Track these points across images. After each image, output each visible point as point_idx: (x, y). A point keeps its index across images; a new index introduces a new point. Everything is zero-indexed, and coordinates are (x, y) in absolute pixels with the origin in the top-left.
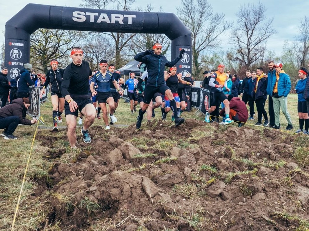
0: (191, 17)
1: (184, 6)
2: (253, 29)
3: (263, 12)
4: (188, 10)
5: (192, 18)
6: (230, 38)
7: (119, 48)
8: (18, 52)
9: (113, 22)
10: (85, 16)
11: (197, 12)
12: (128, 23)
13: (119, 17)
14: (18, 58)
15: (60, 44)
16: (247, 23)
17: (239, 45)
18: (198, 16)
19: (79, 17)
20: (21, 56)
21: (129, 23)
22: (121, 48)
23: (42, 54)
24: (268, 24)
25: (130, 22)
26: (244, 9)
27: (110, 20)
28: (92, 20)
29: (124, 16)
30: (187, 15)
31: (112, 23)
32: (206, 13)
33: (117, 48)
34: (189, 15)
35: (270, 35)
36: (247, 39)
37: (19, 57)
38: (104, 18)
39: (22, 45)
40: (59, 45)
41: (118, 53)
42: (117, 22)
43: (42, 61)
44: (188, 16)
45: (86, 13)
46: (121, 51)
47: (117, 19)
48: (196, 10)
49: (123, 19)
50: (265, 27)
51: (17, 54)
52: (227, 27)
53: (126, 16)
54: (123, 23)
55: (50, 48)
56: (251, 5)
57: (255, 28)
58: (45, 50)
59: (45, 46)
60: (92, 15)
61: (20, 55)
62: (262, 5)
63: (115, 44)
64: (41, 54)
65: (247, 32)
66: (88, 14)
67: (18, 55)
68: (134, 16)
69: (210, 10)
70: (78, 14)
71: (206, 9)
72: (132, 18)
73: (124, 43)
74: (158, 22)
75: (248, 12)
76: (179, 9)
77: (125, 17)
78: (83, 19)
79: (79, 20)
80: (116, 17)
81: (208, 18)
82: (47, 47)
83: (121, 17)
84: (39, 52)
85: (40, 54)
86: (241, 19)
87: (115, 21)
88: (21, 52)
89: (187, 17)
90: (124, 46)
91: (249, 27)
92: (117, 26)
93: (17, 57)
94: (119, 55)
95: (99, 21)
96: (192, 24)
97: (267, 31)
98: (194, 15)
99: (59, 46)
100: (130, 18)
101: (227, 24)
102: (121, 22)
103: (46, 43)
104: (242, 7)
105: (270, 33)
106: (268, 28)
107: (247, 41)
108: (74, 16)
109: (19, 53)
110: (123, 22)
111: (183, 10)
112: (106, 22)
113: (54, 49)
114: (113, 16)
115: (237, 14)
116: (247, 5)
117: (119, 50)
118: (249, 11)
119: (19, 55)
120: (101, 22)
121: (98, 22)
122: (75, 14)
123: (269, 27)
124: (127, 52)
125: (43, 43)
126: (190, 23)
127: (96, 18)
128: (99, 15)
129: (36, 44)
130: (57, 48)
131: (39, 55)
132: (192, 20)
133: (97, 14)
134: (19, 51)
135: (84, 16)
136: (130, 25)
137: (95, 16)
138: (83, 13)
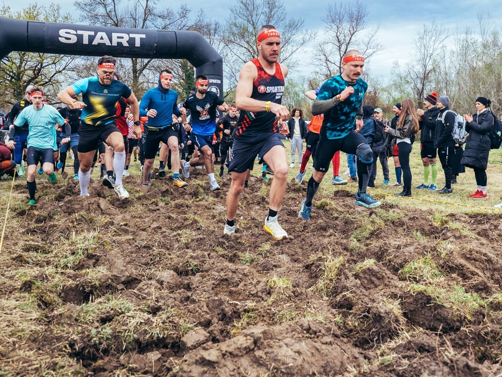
0: (253, 22)
1: (242, 6)
2: (349, 43)
3: (364, 17)
4: (248, 12)
5: (254, 25)
6: (313, 56)
7: (138, 71)
9: (115, 44)
10: (77, 35)
11: (262, 15)
12: (135, 44)
13: (122, 38)
15: (44, 65)
16: (338, 34)
17: (328, 68)
18: (263, 21)
19: (67, 36)
21: (136, 46)
22: (141, 71)
23: (15, 79)
24: (370, 36)
25: (138, 44)
26: (334, 12)
27: (111, 42)
28: (86, 41)
30: (246, 19)
31: (113, 45)
32: (275, 16)
33: (135, 71)
34: (250, 19)
35: (374, 52)
36: (340, 57)
38: (102, 38)
40: (41, 65)
41: (136, 78)
42: (120, 44)
43: (14, 91)
44: (248, 21)
45: (77, 32)
46: (141, 76)
47: (120, 40)
48: (261, 12)
49: (128, 39)
50: (367, 40)
52: (308, 39)
54: (128, 46)
55: (27, 70)
56: (345, 6)
57: (351, 41)
58: (19, 74)
59: (20, 66)
60: (86, 35)
62: (362, 6)
63: (132, 65)
64: (13, 80)
65: (340, 48)
68: (144, 36)
69: (281, 12)
70: (66, 33)
71: (275, 10)
72: (141, 38)
73: (145, 64)
74: (177, 44)
75: (341, 16)
76: (234, 10)
77: (130, 36)
78: (74, 40)
79: (67, 40)
80: (118, 37)
81: (279, 25)
82: (22, 69)
83: (126, 36)
84: (10, 76)
85: (11, 79)
86: (330, 27)
87: (117, 42)
89: (246, 22)
90: (145, 67)
91: (342, 39)
92: (120, 49)
94: (137, 82)
95: (95, 42)
96: (254, 33)
97: (369, 46)
98: (257, 19)
99: (42, 67)
100: (138, 38)
101: (307, 35)
102: (126, 44)
103: (21, 63)
104: (332, 8)
105: (374, 50)
106: (370, 42)
107: (339, 61)
108: (61, 35)
110: (129, 44)
111: (240, 11)
112: (105, 44)
113: (34, 72)
114: (115, 35)
115: (324, 19)
116: (338, 5)
117: (137, 75)
118: (343, 15)
120: (99, 43)
121: (93, 43)
122: (62, 32)
123: (372, 40)
124: (150, 77)
125: (17, 62)
126: (250, 32)
127: (91, 38)
128: (96, 34)
129: (5, 64)
130: (40, 70)
131: (11, 81)
132: (255, 28)
133: (92, 33)
135: (74, 35)
136: (138, 48)
137: (89, 36)
138: (73, 32)
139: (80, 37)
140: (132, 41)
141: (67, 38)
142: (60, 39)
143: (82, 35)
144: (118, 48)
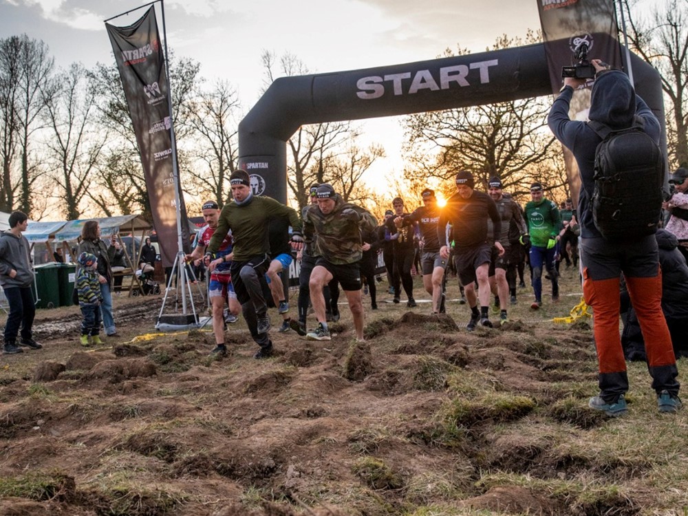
8: (257, 182)
9: (445, 85)
10: (383, 83)
13: (457, 73)
14: (258, 194)
20: (263, 189)
21: (482, 82)
25: (485, 78)
27: (439, 83)
28: (398, 91)
29: (469, 67)
31: (442, 88)
37: (260, 191)
38: (423, 81)
39: (265, 166)
42: (454, 85)
45: (383, 78)
47: (453, 78)
49: (467, 73)
51: (256, 185)
53: (473, 66)
54: (468, 84)
60: (397, 79)
61: (262, 187)
66: (387, 78)
67: (257, 187)
68: (495, 62)
70: (367, 83)
72: (490, 69)
77: (471, 68)
78: (380, 91)
79: (370, 95)
80: (450, 74)
83: (463, 70)
87: (449, 82)
88: (263, 181)
93: (257, 191)
95: (414, 89)
100: (483, 67)
102: (464, 83)
108: (360, 88)
109: (260, 183)
112: (429, 89)
114: (444, 71)
119: (260, 187)
120: (419, 90)
121: (410, 92)
122: (361, 84)
127: (406, 84)
128: (413, 75)
133: (408, 75)
134: (259, 179)
135: (379, 85)
136: (485, 84)
137: (403, 80)
138: (378, 79)
139: (389, 86)
140: (474, 75)
141: (368, 92)
142: (359, 94)
143: (391, 82)
144: (452, 91)
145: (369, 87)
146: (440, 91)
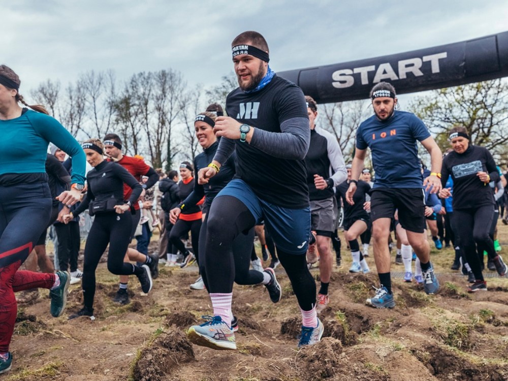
9: (403, 75)
10: (353, 75)
12: (431, 71)
13: (412, 65)
19: (341, 79)
21: (434, 72)
25: (436, 69)
27: (397, 74)
28: (365, 81)
29: (422, 59)
31: (401, 78)
38: (385, 72)
42: (409, 75)
45: (353, 71)
47: (410, 69)
49: (421, 65)
53: (426, 59)
54: (422, 74)
60: (364, 71)
66: (356, 70)
68: (444, 55)
70: (341, 75)
72: (440, 61)
74: (498, 55)
77: (424, 60)
78: (350, 81)
79: (343, 84)
80: (407, 66)
83: (418, 62)
87: (407, 73)
92: (411, 81)
95: (377, 79)
100: (434, 59)
102: (418, 73)
108: (335, 79)
110: (423, 72)
112: (389, 79)
114: (402, 64)
122: (336, 76)
127: (371, 75)
128: (377, 68)
133: (372, 68)
135: (350, 76)
136: (436, 74)
137: (369, 73)
138: (349, 72)
139: (357, 77)
140: (426, 67)
141: (342, 82)
142: (334, 84)
143: (359, 74)
144: (409, 80)
145: (343, 78)
146: (399, 80)
